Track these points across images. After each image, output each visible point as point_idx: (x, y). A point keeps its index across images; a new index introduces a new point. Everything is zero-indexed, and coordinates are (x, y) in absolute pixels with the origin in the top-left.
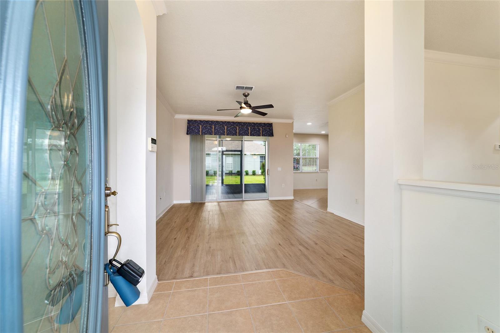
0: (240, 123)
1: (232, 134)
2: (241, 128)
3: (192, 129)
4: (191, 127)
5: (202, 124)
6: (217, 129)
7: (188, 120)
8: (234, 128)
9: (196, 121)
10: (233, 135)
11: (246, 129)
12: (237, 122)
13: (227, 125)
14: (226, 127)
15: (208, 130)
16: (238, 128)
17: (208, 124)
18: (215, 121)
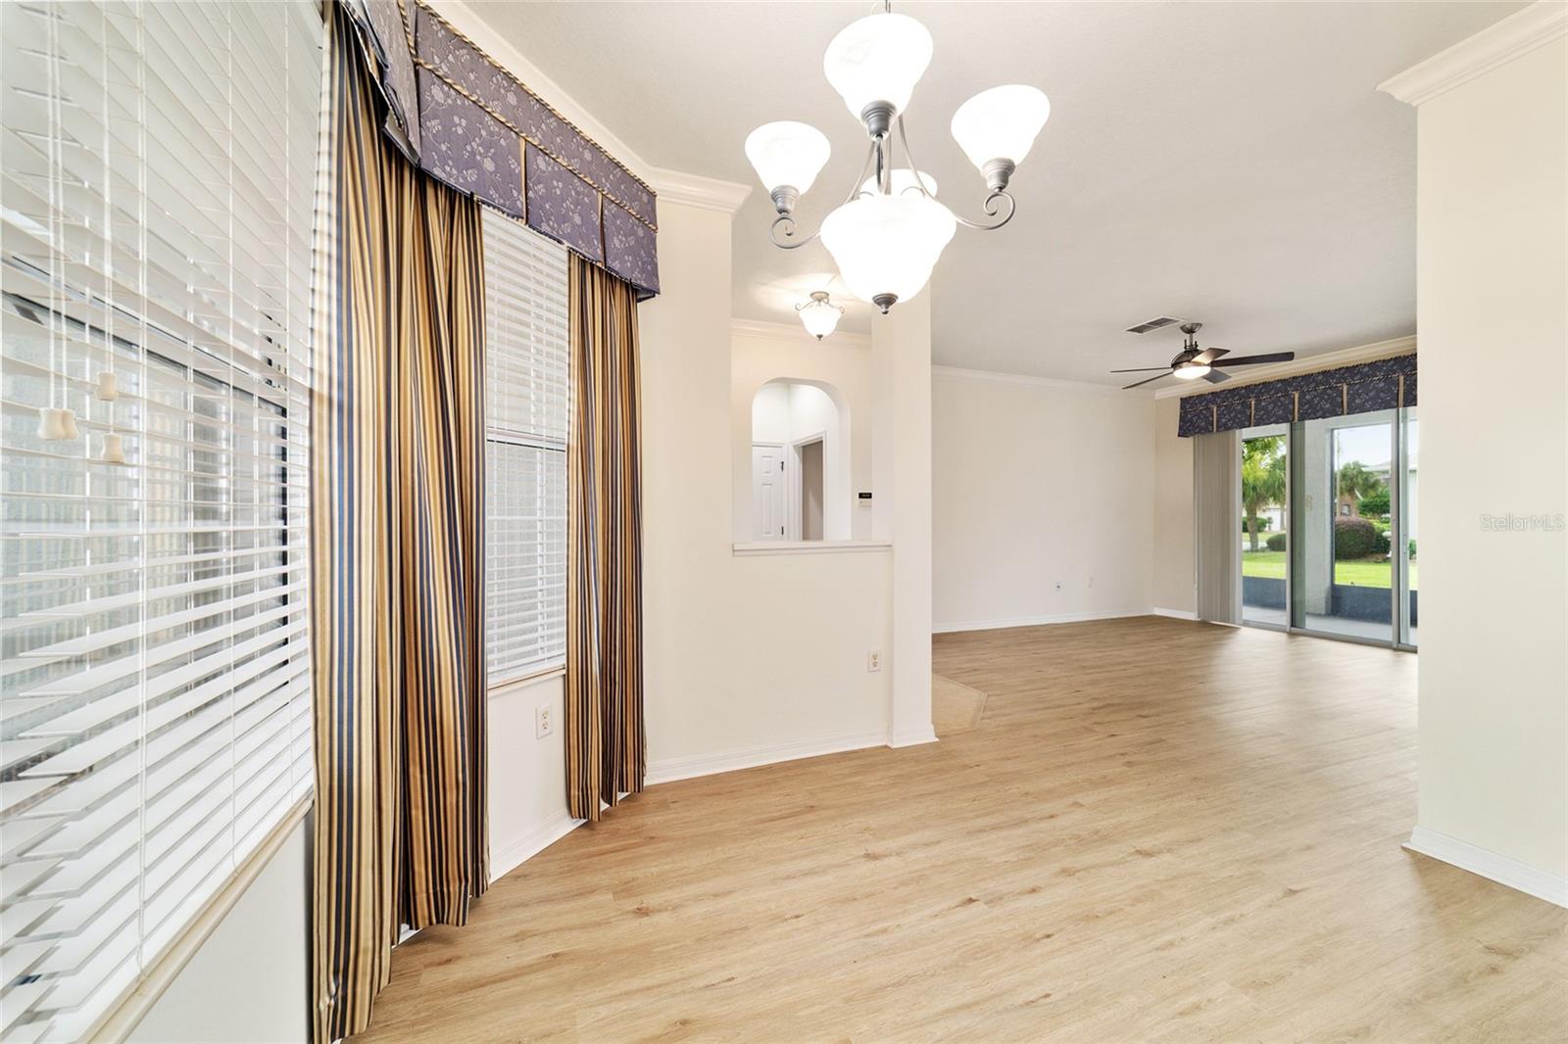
0: (1354, 367)
1: (1320, 413)
2: (1357, 387)
3: (1191, 420)
4: (1189, 416)
5: (1219, 401)
6: (1264, 408)
7: (1181, 399)
8: (1329, 391)
9: (1201, 395)
10: (1324, 417)
11: (1382, 385)
12: (1340, 369)
13: (1302, 387)
14: (1297, 396)
15: (1236, 414)
16: (1345, 388)
17: (1237, 398)
18: (1257, 383)
